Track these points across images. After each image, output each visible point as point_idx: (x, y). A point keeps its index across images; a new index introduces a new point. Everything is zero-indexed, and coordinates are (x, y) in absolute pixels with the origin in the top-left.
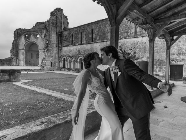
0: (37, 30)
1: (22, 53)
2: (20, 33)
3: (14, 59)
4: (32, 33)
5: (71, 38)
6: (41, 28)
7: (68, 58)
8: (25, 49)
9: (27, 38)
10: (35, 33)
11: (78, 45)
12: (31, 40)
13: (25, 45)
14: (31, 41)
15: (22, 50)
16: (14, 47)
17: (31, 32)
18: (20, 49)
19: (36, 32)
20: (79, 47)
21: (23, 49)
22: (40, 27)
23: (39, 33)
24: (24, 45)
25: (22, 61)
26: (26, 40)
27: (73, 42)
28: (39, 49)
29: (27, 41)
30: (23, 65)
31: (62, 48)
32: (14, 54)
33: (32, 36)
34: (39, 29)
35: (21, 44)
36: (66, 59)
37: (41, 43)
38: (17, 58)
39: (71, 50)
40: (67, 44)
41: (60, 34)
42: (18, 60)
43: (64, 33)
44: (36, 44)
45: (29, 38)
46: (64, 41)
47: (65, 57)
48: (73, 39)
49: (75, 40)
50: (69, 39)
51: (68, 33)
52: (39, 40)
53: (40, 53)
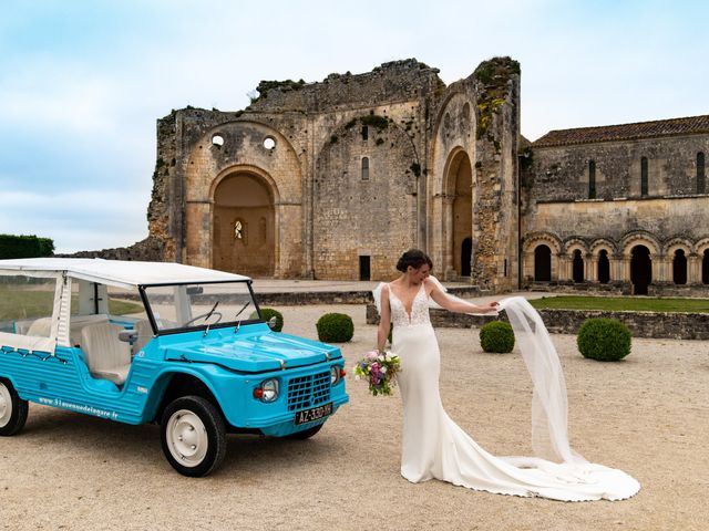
0: (271, 117)
1: (205, 220)
2: (195, 130)
4: (249, 131)
5: (587, 172)
6: (290, 107)
7: (568, 244)
8: (212, 198)
9: (226, 152)
10: (260, 129)
11: (629, 199)
12: (242, 161)
13: (214, 181)
14: (240, 165)
15: (200, 206)
16: (172, 192)
17: (241, 125)
18: (194, 199)
19: (268, 124)
20: (633, 206)
21: (206, 202)
22: (284, 104)
23: (283, 131)
24: (209, 181)
25: (200, 256)
26: (220, 162)
27: (600, 190)
28: (276, 200)
29: (227, 166)
31: (533, 206)
32: (170, 222)
33: (246, 143)
34: (283, 112)
35: (196, 176)
36: (558, 247)
37: (290, 173)
38: (183, 244)
39: (586, 216)
40: (562, 194)
41: (527, 156)
42: (184, 251)
43: (544, 153)
44: (266, 177)
45: (235, 152)
46: (544, 181)
47: (553, 239)
48: (600, 177)
49: (609, 181)
50: (578, 178)
51: (569, 157)
52: (277, 161)
53: (285, 217)
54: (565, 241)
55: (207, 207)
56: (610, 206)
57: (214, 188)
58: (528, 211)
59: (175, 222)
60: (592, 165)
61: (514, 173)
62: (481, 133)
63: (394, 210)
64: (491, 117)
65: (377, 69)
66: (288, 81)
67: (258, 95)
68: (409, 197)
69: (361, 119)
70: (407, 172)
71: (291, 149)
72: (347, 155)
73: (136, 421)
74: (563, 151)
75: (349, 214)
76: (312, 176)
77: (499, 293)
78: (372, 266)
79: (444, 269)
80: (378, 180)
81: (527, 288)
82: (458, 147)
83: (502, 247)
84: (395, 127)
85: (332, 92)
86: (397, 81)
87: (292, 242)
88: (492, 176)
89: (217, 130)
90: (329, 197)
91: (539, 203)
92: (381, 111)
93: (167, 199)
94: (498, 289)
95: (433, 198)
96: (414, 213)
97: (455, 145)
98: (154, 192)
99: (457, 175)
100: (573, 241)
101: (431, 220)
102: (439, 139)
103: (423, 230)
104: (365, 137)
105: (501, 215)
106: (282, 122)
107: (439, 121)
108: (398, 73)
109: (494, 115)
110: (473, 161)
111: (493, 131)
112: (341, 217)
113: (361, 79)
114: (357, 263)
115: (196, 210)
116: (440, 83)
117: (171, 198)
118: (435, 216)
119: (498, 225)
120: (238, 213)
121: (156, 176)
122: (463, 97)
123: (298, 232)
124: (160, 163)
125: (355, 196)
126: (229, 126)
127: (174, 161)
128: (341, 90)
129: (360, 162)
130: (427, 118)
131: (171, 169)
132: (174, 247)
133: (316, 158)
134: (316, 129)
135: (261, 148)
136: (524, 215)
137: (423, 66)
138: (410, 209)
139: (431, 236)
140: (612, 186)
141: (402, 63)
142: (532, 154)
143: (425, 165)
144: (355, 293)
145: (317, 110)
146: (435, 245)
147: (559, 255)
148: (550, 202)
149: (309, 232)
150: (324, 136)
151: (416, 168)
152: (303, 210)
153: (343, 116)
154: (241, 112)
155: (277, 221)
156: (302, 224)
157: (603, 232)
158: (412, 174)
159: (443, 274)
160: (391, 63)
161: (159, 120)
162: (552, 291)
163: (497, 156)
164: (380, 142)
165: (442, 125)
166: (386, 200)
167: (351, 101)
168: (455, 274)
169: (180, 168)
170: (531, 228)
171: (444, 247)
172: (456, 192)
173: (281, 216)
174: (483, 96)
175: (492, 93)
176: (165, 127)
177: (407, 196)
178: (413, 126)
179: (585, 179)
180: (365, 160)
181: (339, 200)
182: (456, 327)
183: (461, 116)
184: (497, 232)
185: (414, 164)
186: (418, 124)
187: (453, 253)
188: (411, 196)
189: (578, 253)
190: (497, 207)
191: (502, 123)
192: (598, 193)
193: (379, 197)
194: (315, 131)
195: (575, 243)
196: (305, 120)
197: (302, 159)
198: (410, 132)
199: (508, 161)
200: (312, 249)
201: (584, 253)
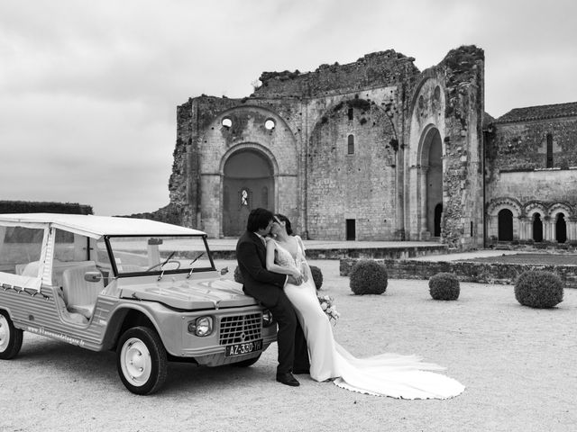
0: (271, 102)
1: (216, 190)
2: (207, 114)
3: (187, 213)
4: (252, 114)
5: (545, 145)
6: (287, 93)
8: (222, 171)
9: (234, 132)
10: (262, 113)
12: (247, 139)
13: (223, 157)
14: (246, 143)
15: (212, 178)
16: (188, 166)
17: (245, 109)
18: (207, 172)
19: (269, 108)
21: (217, 175)
22: (282, 91)
23: (281, 114)
24: (220, 157)
25: (212, 220)
26: (229, 141)
27: (557, 160)
28: (276, 172)
29: (234, 144)
30: (216, 235)
31: (496, 175)
32: (187, 192)
33: (250, 124)
34: (281, 98)
35: (209, 153)
36: (520, 211)
37: (287, 149)
38: (198, 210)
39: (544, 183)
40: (523, 164)
41: (490, 131)
42: (199, 216)
43: (506, 128)
44: (267, 153)
45: (241, 132)
46: (506, 153)
47: (514, 204)
48: (557, 149)
49: (565, 152)
50: (537, 150)
51: (529, 131)
52: (276, 139)
53: (284, 186)
54: (526, 205)
55: (218, 178)
56: (565, 175)
57: (224, 163)
58: (492, 179)
59: (191, 191)
60: (550, 138)
61: (479, 146)
62: (449, 112)
63: (376, 179)
64: (458, 98)
65: (361, 60)
66: (286, 72)
67: (260, 83)
68: (389, 169)
69: (347, 102)
70: (387, 147)
71: (288, 129)
72: (335, 133)
73: (98, 348)
74: (523, 126)
75: (337, 183)
76: (306, 151)
77: (465, 251)
78: (357, 228)
79: (419, 230)
80: (362, 154)
81: (491, 247)
82: (431, 125)
83: (468, 211)
84: (377, 109)
85: (323, 79)
86: (378, 69)
87: (289, 208)
88: (459, 148)
89: (227, 114)
90: (319, 169)
91: (501, 172)
92: (363, 96)
93: (185, 172)
94: (465, 247)
95: (409, 169)
96: (393, 182)
97: (428, 123)
98: (175, 166)
99: (431, 148)
100: (532, 205)
101: (408, 188)
102: (414, 118)
103: (401, 196)
104: (351, 117)
105: (467, 183)
106: (281, 106)
107: (414, 102)
108: (378, 63)
109: (460, 95)
110: (443, 136)
111: (460, 110)
112: (330, 186)
113: (347, 68)
114: (344, 225)
115: (209, 181)
116: (415, 70)
117: (188, 171)
118: (412, 184)
119: (464, 192)
120: (244, 183)
121: (176, 153)
122: (434, 81)
123: (294, 199)
124: (179, 142)
125: (342, 167)
126: (236, 110)
127: (190, 140)
128: (330, 77)
129: (347, 139)
130: (403, 101)
131: (188, 147)
132: (191, 212)
133: (310, 136)
134: (309, 112)
135: (263, 129)
136: (488, 183)
137: (400, 56)
138: (390, 179)
139: (408, 202)
140: (568, 157)
141: (382, 54)
142: (495, 129)
143: (403, 141)
144: (337, 250)
145: (310, 95)
146: (411, 210)
147: (520, 218)
148: (511, 171)
149: (303, 199)
150: (316, 117)
151: (394, 144)
152: (298, 180)
153: (332, 100)
154: (247, 99)
155: (276, 190)
156: (298, 192)
157: (560, 197)
158: (391, 149)
159: (418, 235)
160: (373, 54)
161: (178, 107)
162: (514, 249)
163: (463, 131)
164: (363, 122)
165: (417, 106)
166: (369, 171)
167: (339, 87)
168: (429, 235)
169: (195, 147)
170: (495, 194)
171: (420, 211)
172: (430, 164)
173: (280, 185)
174: (451, 80)
175: (459, 77)
176: (183, 112)
177: (387, 168)
178: (392, 107)
179: (543, 150)
180: (351, 138)
181: (329, 172)
182: (417, 279)
183: (432, 98)
184: (463, 197)
185: (393, 140)
186: (396, 105)
187: (427, 216)
188: (390, 168)
189: (537, 215)
190: (464, 176)
191: (468, 103)
192: (555, 163)
193: (363, 168)
194: (309, 113)
195: (535, 207)
196: (300, 104)
197: (298, 137)
198: (389, 113)
199: (474, 136)
200: (306, 213)
201: (543, 215)
